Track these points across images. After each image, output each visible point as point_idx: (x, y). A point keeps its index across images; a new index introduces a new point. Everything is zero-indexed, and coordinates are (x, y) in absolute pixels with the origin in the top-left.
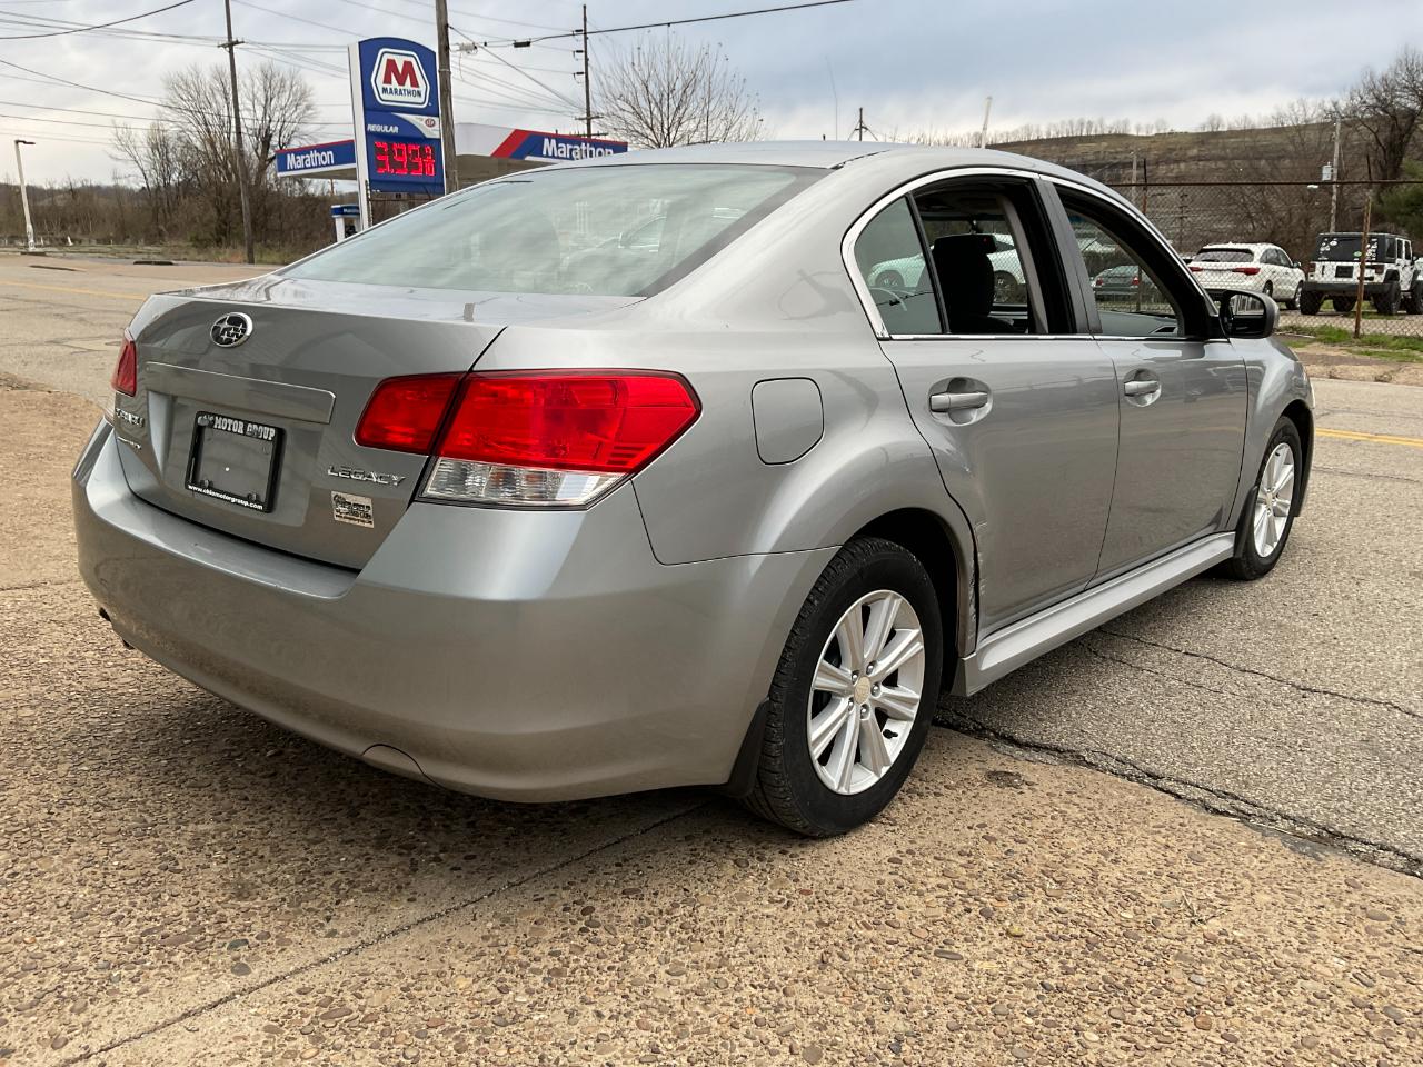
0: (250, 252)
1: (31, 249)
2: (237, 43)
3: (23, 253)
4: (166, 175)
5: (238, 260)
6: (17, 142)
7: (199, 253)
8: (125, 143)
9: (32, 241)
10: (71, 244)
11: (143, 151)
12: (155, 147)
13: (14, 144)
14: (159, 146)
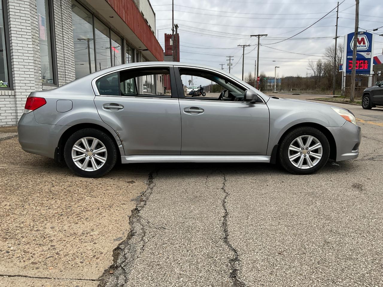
0: (334, 92)
1: (275, 92)
2: (338, 37)
3: (273, 93)
4: (320, 73)
5: (331, 94)
6: (276, 67)
7: (322, 92)
8: (311, 66)
9: (275, 90)
10: (291, 90)
11: (315, 67)
12: (318, 66)
13: (275, 68)
14: (319, 65)
